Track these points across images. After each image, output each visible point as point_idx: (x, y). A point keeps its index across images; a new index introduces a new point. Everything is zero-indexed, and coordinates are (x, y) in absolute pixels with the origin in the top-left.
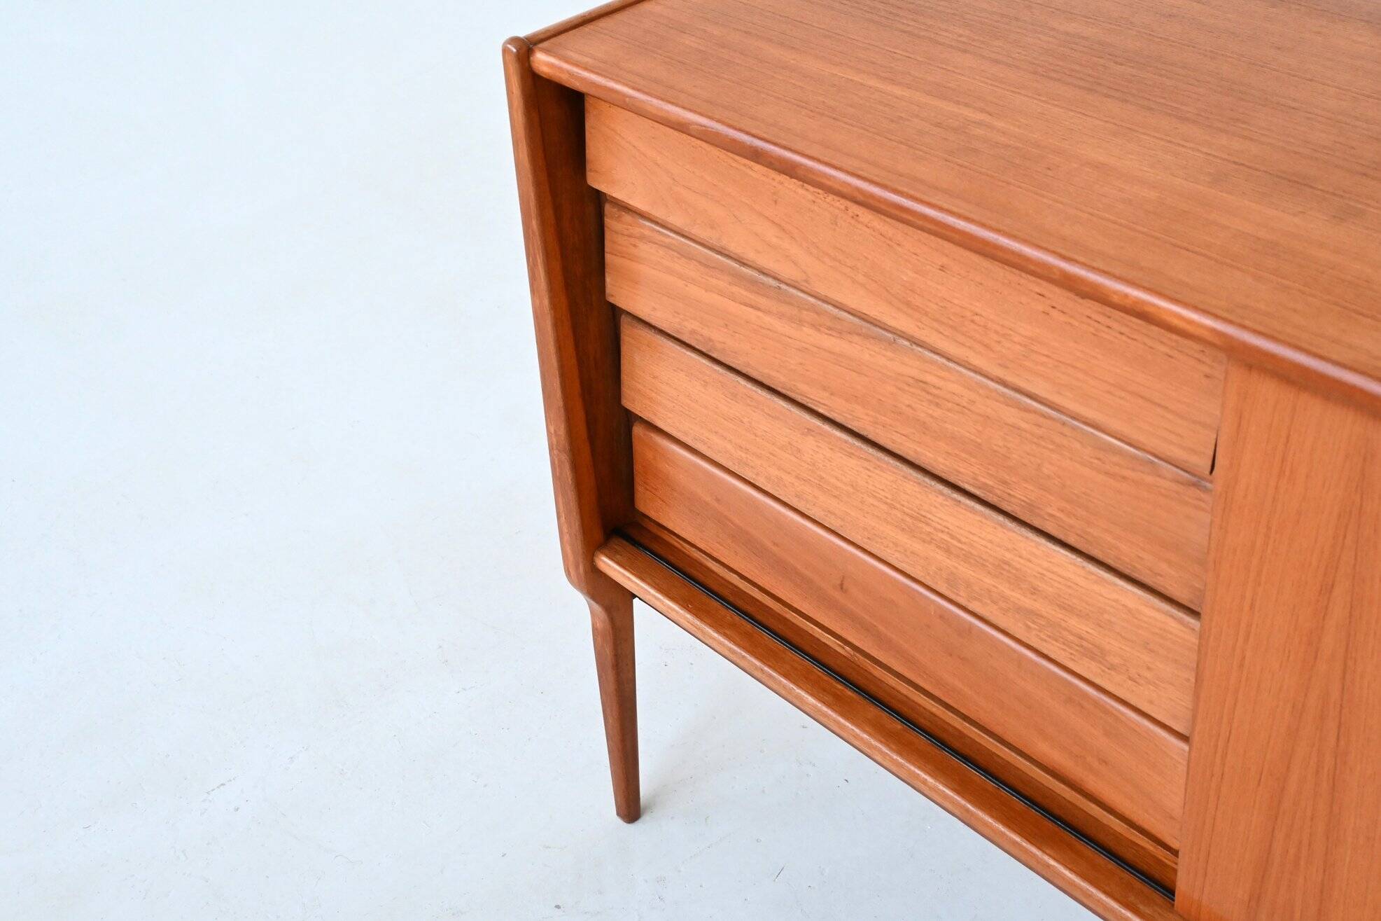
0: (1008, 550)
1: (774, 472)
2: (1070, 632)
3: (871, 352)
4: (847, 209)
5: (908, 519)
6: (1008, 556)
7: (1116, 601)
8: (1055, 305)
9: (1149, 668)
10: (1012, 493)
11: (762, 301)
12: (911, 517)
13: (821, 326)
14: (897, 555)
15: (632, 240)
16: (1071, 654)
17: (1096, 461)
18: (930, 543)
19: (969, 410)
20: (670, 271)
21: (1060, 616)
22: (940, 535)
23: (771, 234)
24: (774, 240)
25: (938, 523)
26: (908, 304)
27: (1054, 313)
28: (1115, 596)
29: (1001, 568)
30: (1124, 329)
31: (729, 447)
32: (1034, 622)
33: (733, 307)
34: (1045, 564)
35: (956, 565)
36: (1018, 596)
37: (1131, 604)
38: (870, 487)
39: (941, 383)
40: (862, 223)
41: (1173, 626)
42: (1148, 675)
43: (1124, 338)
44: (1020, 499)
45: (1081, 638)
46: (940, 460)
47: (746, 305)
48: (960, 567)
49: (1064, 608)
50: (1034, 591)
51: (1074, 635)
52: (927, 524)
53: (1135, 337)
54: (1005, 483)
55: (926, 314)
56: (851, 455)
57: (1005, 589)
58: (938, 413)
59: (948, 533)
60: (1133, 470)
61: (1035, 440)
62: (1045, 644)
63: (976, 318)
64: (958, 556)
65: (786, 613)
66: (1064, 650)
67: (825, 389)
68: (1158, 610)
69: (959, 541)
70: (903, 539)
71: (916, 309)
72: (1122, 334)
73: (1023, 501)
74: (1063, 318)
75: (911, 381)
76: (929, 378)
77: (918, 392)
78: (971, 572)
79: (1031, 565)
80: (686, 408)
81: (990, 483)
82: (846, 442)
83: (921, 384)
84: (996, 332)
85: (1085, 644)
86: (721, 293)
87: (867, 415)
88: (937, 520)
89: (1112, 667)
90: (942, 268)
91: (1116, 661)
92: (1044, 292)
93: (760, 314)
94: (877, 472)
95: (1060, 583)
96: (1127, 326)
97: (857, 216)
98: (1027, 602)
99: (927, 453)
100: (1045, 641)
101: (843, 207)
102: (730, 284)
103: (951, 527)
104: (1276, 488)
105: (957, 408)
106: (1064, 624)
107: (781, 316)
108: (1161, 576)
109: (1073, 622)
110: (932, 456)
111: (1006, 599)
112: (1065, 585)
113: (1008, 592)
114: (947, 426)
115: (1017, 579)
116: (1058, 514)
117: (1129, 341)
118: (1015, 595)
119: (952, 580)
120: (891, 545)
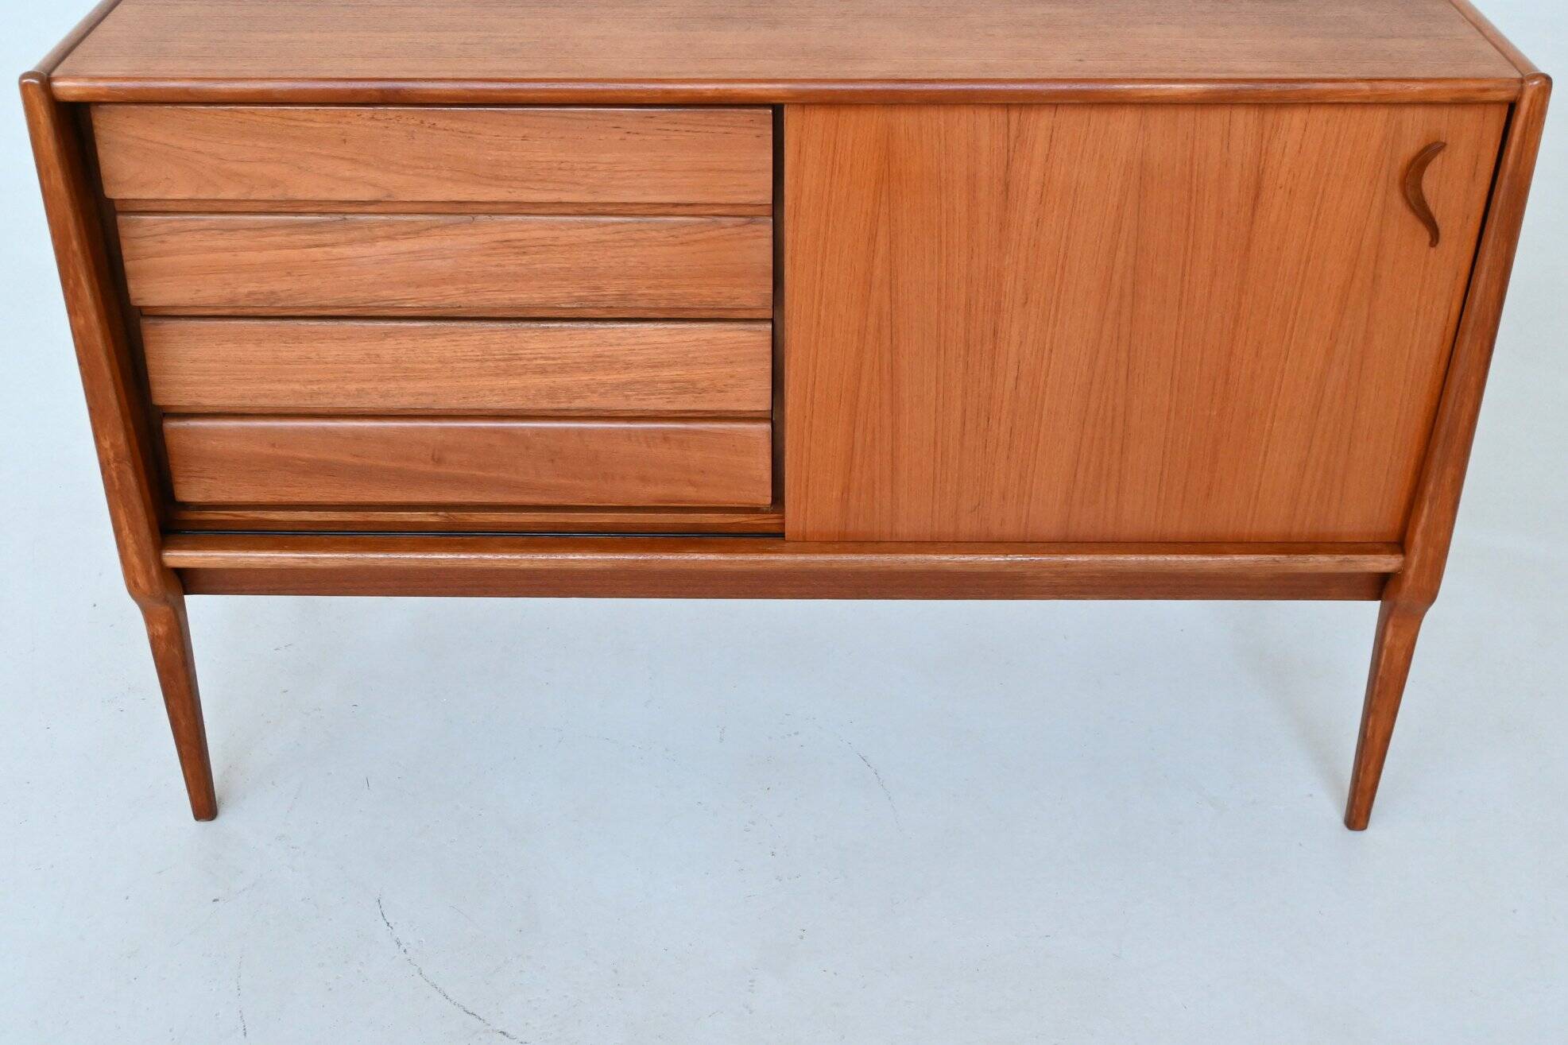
0: (598, 345)
1: (352, 387)
2: (664, 382)
3: (451, 237)
4: (422, 122)
5: (502, 364)
6: (599, 349)
7: (697, 340)
8: (628, 131)
9: (732, 377)
10: (605, 293)
11: (328, 238)
12: (504, 360)
13: (396, 235)
14: (496, 398)
15: (158, 238)
16: (668, 398)
17: (671, 238)
18: (525, 373)
19: (555, 246)
20: (213, 250)
21: (653, 374)
22: (535, 362)
23: (345, 170)
24: (348, 174)
25: (531, 354)
26: (497, 178)
27: (628, 137)
28: (695, 337)
29: (596, 363)
30: (689, 128)
31: (297, 387)
32: (631, 390)
33: (294, 254)
34: (633, 341)
35: (553, 379)
36: (615, 376)
37: (708, 336)
38: (459, 354)
39: (526, 235)
40: (440, 129)
41: (743, 336)
42: (731, 381)
43: (690, 134)
44: (613, 295)
45: (673, 382)
46: (535, 295)
47: (310, 247)
48: (556, 380)
49: (655, 367)
50: (628, 366)
51: (667, 382)
52: (520, 359)
53: (699, 130)
54: (597, 288)
55: (516, 179)
56: (434, 336)
57: (601, 377)
58: (525, 259)
59: (541, 357)
60: (702, 232)
61: (617, 244)
62: (644, 402)
63: (563, 165)
64: (554, 372)
65: (368, 517)
66: (661, 398)
67: (409, 285)
68: (731, 330)
69: (554, 359)
70: (501, 383)
71: (505, 179)
72: (688, 131)
73: (617, 295)
74: (637, 138)
75: (494, 245)
76: (512, 236)
77: (505, 250)
78: (569, 379)
79: (621, 348)
80: (239, 373)
81: (585, 294)
82: (428, 327)
83: (505, 243)
84: (582, 169)
85: (677, 385)
86: (280, 247)
87: (457, 289)
88: (529, 351)
89: (704, 390)
90: (524, 138)
91: (705, 384)
92: (619, 125)
93: (327, 249)
94: (463, 338)
95: (648, 349)
96: (690, 124)
97: (434, 124)
98: (625, 377)
99: (522, 296)
100: (644, 399)
101: (418, 122)
102: (288, 235)
103: (543, 352)
104: (831, 184)
105: (544, 249)
106: (657, 379)
107: (351, 242)
108: (738, 298)
109: (666, 374)
110: (525, 296)
111: (603, 384)
112: (654, 349)
113: (605, 378)
114: (537, 266)
115: (611, 364)
116: (646, 292)
117: (694, 134)
118: (613, 377)
119: (552, 393)
120: (488, 393)
